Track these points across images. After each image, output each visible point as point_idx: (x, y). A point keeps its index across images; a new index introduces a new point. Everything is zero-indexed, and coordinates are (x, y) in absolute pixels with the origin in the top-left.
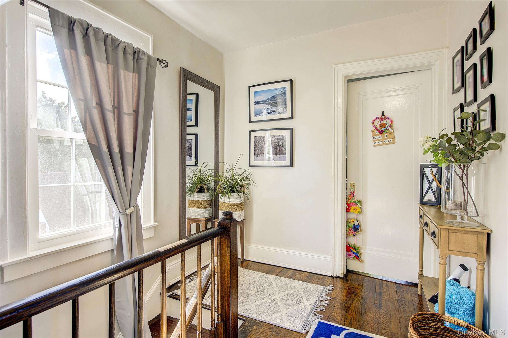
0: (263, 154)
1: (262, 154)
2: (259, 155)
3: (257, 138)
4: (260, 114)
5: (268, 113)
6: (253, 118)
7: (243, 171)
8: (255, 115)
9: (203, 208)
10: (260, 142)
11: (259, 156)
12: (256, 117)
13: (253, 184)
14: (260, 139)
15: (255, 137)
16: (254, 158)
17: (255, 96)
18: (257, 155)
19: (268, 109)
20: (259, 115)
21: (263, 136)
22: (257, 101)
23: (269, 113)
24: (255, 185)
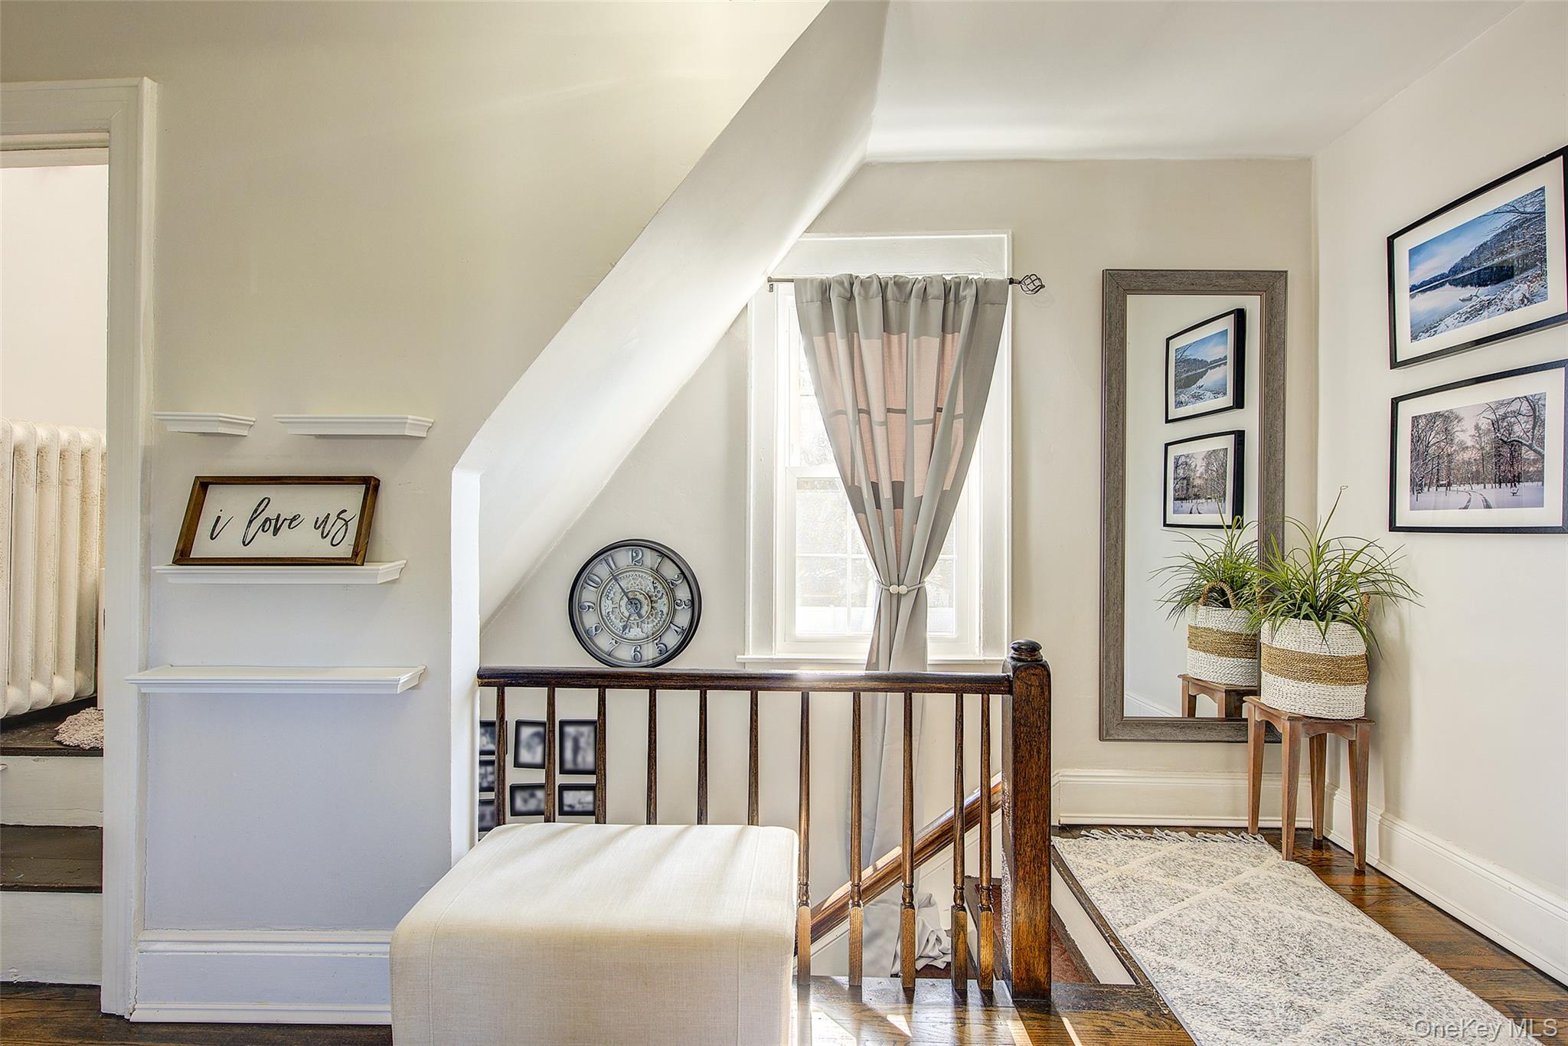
0: (1441, 482)
1: (1438, 480)
2: (1427, 487)
3: (1422, 422)
4: (1431, 329)
5: (1463, 319)
6: (1407, 349)
7: (1362, 544)
8: (1414, 337)
9: (1222, 653)
10: (1433, 434)
11: (1426, 489)
12: (1416, 343)
13: (1413, 597)
14: (1431, 424)
15: (1415, 419)
16: (1409, 496)
17: (1411, 268)
18: (1421, 485)
19: (1463, 300)
20: (1428, 334)
21: (1446, 409)
22: (1417, 283)
23: (1468, 318)
24: (1420, 600)
